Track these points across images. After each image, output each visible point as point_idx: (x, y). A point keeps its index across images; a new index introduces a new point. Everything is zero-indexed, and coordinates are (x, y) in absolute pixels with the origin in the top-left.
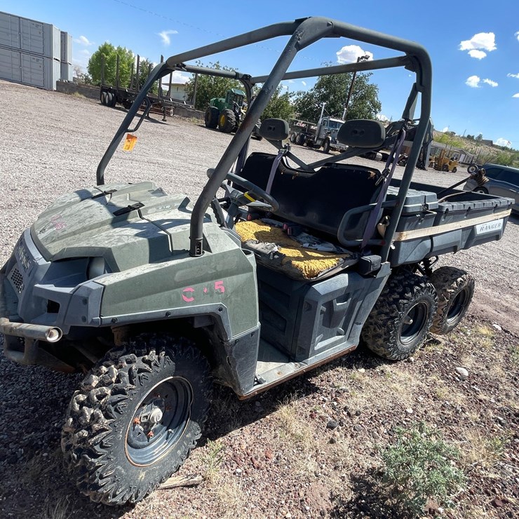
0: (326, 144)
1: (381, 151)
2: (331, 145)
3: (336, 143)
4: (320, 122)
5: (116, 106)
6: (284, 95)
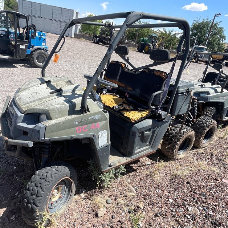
0: (197, 58)
1: (225, 61)
2: (199, 59)
3: (202, 58)
4: (194, 48)
5: (99, 43)
6: (174, 34)
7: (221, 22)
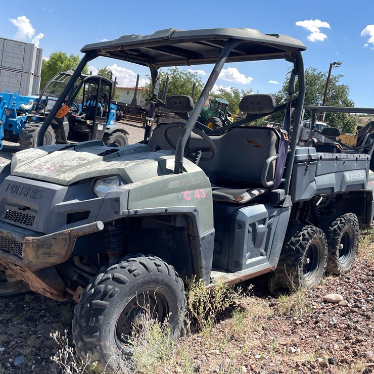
7: (341, 76)
